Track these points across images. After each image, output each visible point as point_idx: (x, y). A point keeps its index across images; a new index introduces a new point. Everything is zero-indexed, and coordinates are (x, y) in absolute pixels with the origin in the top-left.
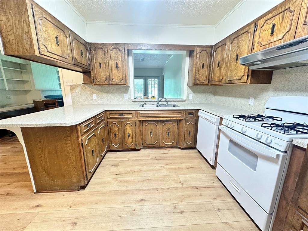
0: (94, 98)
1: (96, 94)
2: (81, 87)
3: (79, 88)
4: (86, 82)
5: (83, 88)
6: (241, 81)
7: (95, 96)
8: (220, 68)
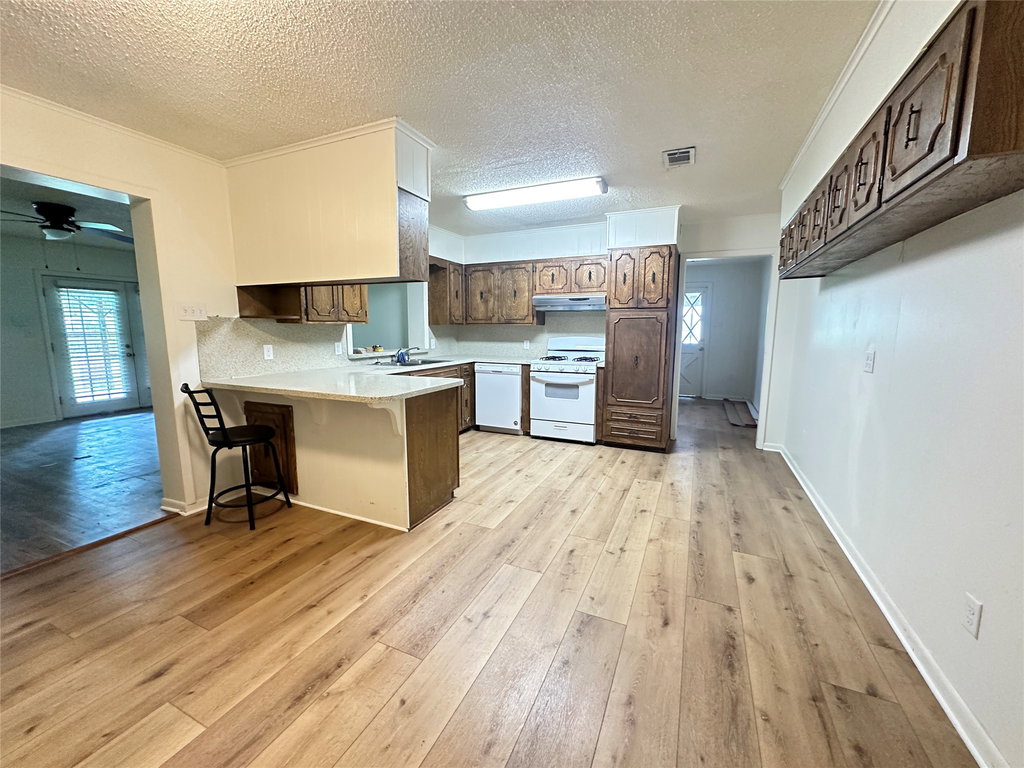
0: (266, 358)
1: (271, 346)
2: (231, 325)
3: (225, 329)
4: (246, 313)
5: (236, 326)
6: (526, 321)
7: (269, 351)
8: (486, 302)
